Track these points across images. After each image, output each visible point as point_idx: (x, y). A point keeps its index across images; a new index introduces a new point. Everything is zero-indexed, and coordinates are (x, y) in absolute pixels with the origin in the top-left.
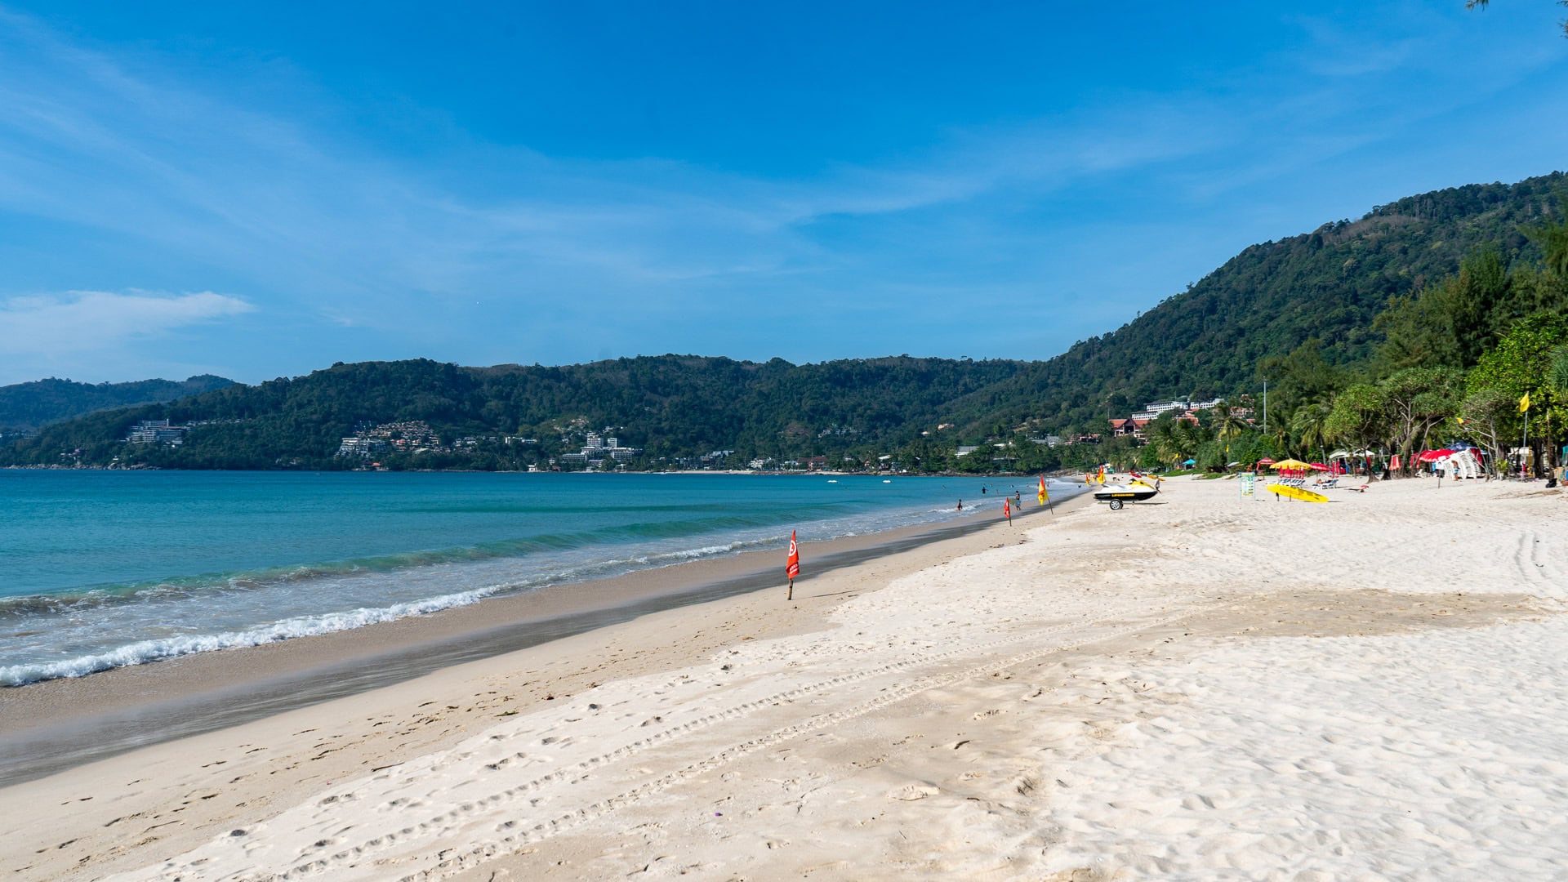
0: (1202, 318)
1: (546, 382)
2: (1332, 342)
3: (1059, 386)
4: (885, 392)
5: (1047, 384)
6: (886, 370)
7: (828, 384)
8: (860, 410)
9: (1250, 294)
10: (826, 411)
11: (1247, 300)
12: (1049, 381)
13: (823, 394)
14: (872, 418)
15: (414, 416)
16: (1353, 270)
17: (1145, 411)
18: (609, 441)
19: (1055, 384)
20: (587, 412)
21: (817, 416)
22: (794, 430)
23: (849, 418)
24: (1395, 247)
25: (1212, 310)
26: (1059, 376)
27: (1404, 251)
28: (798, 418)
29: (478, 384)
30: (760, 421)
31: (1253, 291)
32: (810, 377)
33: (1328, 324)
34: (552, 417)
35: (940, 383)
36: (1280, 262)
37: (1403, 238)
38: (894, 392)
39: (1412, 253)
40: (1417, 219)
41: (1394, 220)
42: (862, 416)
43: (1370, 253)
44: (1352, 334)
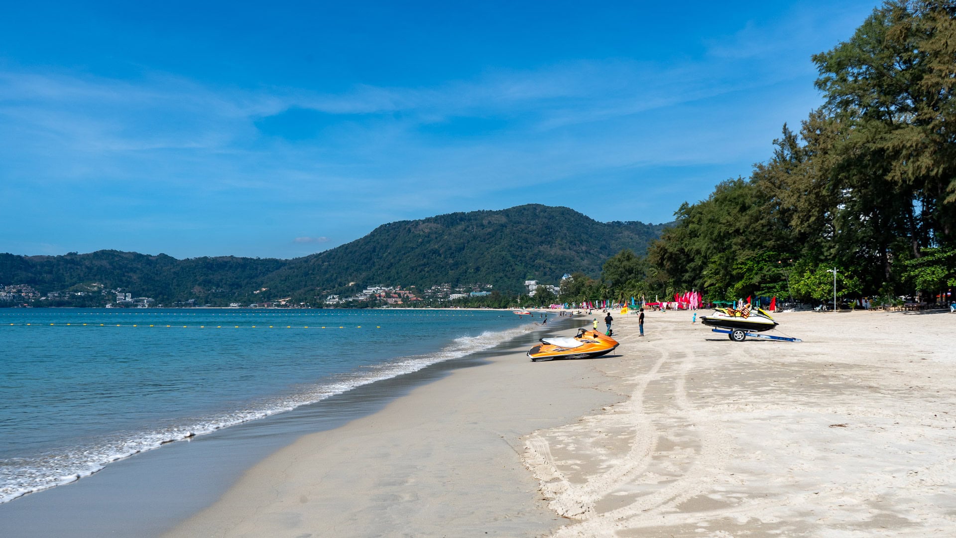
0: (371, 254)
1: (69, 265)
2: (420, 272)
3: (314, 274)
4: (229, 273)
5: (309, 274)
6: (226, 262)
7: (206, 269)
8: (224, 281)
9: (387, 247)
10: (210, 282)
11: (386, 248)
12: (310, 272)
13: (205, 274)
14: (230, 285)
15: (21, 282)
16: (421, 243)
17: (367, 289)
18: (127, 294)
19: (312, 274)
20: (101, 281)
21: (207, 283)
22: (197, 289)
23: (221, 284)
24: (434, 236)
25: (374, 251)
26: (313, 271)
27: (436, 238)
28: (199, 285)
29: (34, 266)
30: (178, 285)
31: (388, 245)
32: (196, 266)
33: (419, 266)
34: (80, 283)
35: (250, 269)
36: (397, 235)
37: (436, 233)
38: (233, 273)
39: (439, 239)
40: (439, 225)
41: (433, 225)
42: (225, 284)
43: (426, 237)
44: (426, 269)
